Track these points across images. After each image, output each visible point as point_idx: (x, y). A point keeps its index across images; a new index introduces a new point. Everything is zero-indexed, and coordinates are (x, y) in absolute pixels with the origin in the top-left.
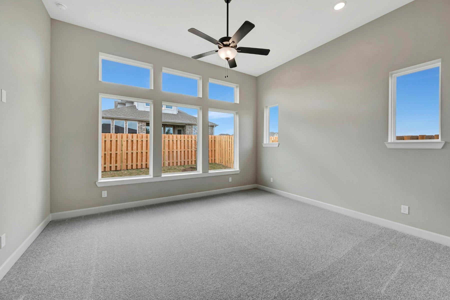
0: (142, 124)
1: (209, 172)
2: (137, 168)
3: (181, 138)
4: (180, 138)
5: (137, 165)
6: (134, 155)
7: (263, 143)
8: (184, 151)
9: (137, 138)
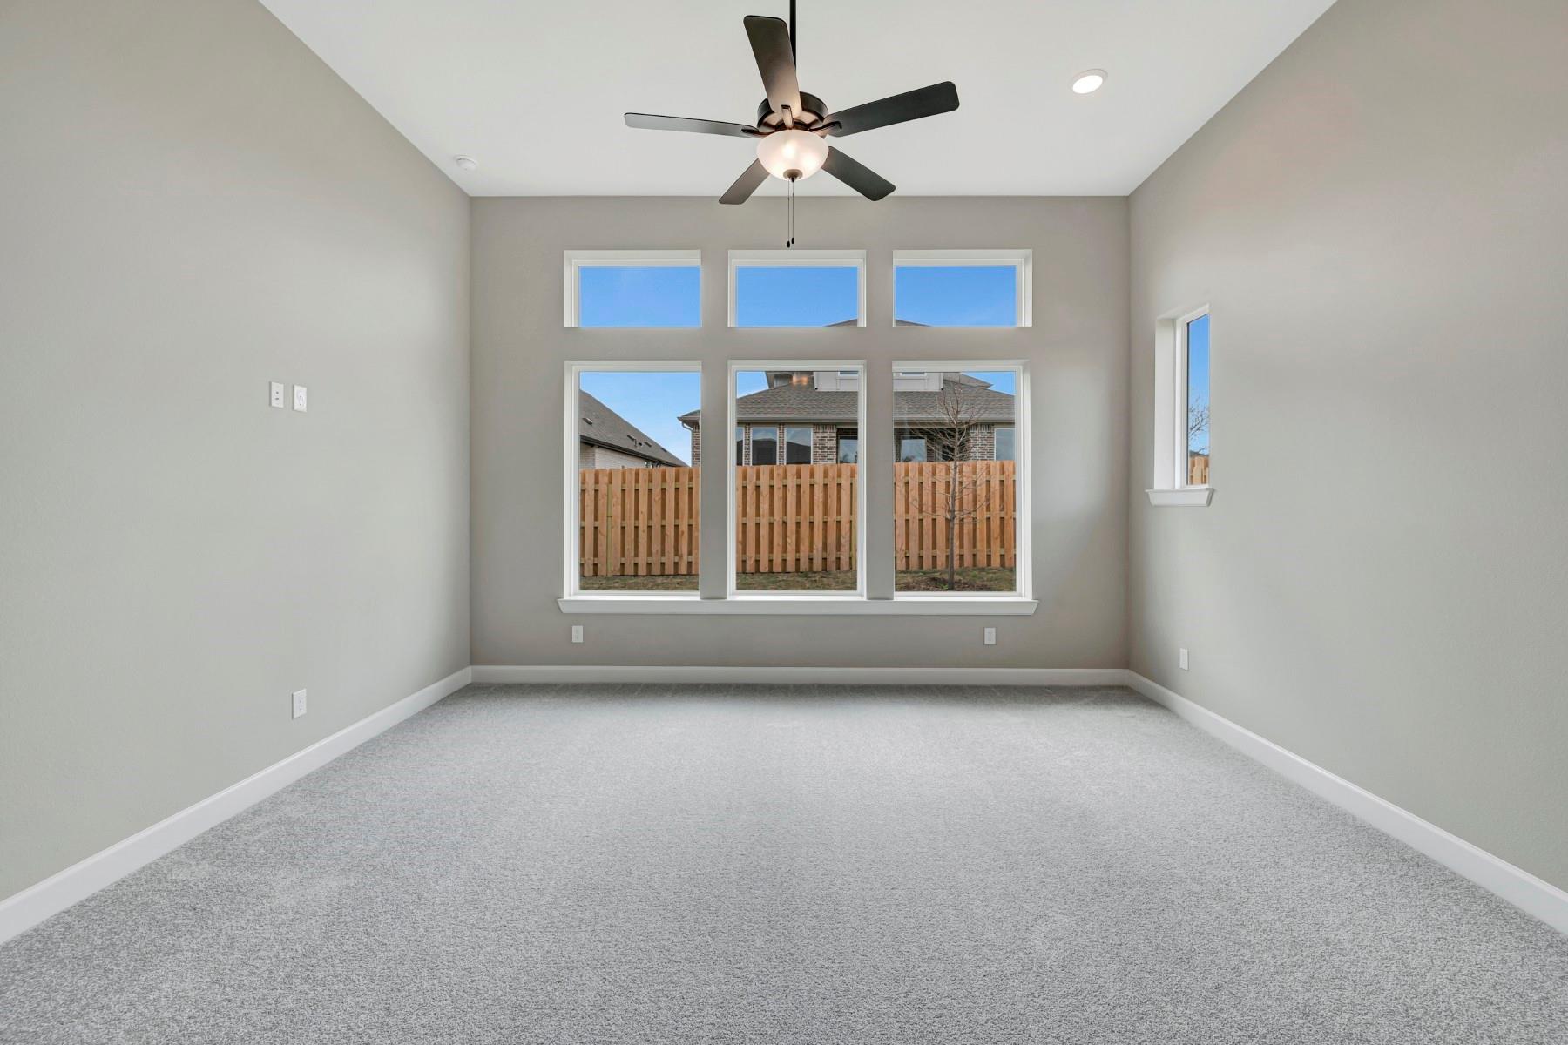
0: (825, 435)
1: (895, 599)
2: (771, 572)
3: (907, 474)
4: (903, 475)
5: (771, 561)
6: (764, 531)
7: (1152, 488)
8: (921, 520)
9: (772, 478)
